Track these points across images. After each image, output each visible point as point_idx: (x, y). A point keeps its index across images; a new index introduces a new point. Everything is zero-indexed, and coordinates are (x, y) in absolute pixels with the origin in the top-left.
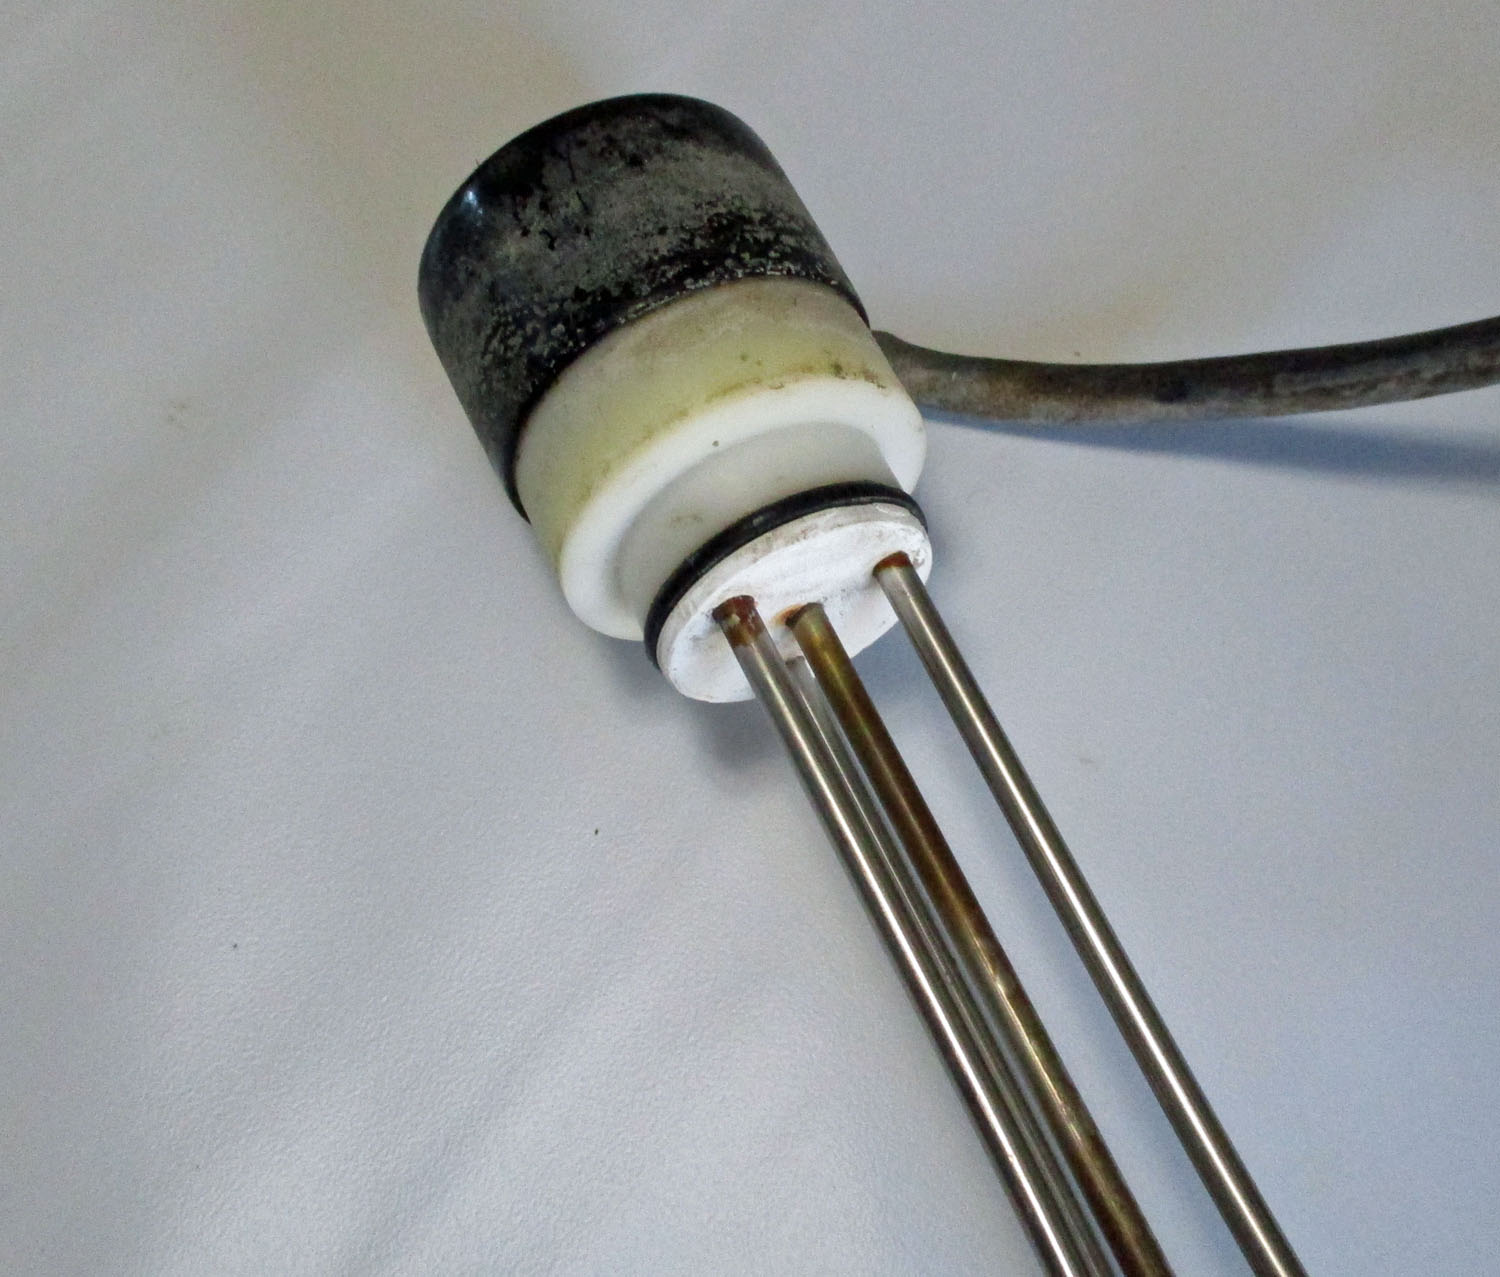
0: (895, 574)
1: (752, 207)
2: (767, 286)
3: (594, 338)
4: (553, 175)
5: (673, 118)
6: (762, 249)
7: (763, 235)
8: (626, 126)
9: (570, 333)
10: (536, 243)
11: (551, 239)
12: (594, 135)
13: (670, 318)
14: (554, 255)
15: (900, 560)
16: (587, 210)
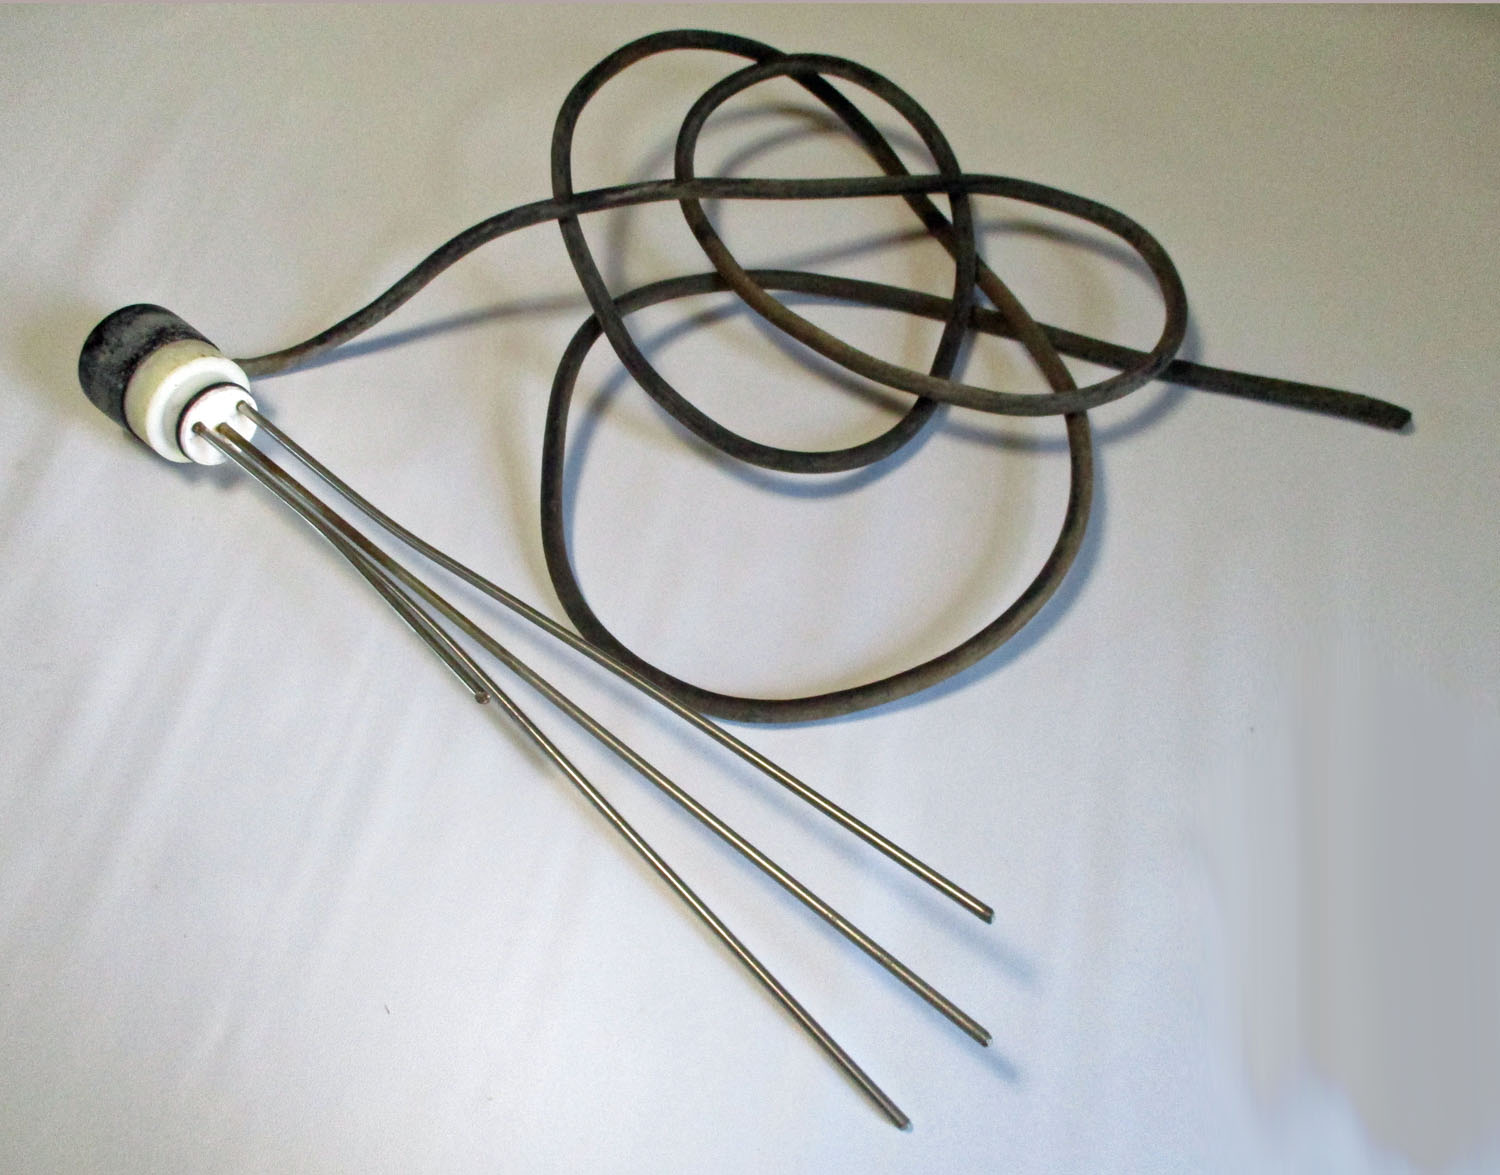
0: (241, 407)
1: (168, 325)
2: (177, 343)
3: (133, 371)
4: (107, 335)
5: (137, 310)
6: (173, 334)
7: (172, 330)
8: (123, 316)
9: (126, 373)
10: (108, 354)
11: (112, 352)
12: (115, 321)
13: (151, 359)
14: (114, 355)
15: (242, 402)
16: (119, 340)
